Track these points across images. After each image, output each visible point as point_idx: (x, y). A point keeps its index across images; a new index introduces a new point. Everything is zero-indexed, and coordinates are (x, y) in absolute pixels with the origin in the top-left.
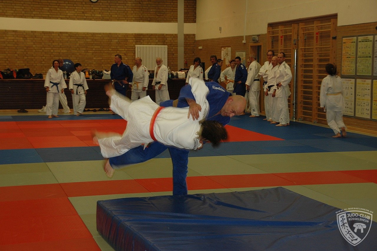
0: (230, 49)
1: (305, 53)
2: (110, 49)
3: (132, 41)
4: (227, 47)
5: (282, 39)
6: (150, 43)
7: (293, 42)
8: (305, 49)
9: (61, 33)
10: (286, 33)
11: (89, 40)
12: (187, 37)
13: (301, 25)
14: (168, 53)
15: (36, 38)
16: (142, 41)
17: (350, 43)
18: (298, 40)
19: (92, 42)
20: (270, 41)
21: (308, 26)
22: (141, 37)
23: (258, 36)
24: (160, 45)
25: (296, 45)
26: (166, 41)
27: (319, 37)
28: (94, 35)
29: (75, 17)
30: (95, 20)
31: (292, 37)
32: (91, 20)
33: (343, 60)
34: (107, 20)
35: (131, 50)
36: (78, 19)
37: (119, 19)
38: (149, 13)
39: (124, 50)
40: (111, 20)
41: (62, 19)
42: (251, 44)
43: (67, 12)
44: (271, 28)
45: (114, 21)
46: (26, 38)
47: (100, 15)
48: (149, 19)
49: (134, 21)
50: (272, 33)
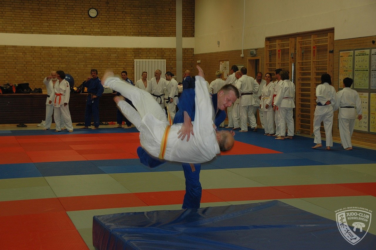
0: (228, 62)
1: (302, 66)
2: (110, 64)
3: (131, 55)
4: (225, 61)
5: (279, 53)
6: (149, 57)
7: (290, 56)
8: (302, 62)
9: (60, 47)
10: (284, 47)
11: (88, 55)
12: (186, 51)
13: (299, 39)
14: (166, 67)
15: (35, 52)
16: (141, 56)
17: (347, 57)
18: (296, 54)
19: (91, 57)
20: (268, 55)
21: (305, 40)
22: (140, 51)
23: (256, 50)
24: (159, 59)
25: (294, 58)
26: (165, 55)
27: (316, 51)
28: (93, 49)
29: (74, 32)
30: (94, 35)
31: (290, 51)
32: (90, 34)
33: (340, 73)
34: (106, 35)
35: (130, 64)
36: (77, 33)
37: (118, 34)
38: (148, 28)
39: (122, 64)
40: (110, 35)
41: (62, 34)
42: (249, 58)
43: (66, 27)
44: (268, 42)
45: (113, 36)
46: (26, 53)
47: (99, 30)
48: (147, 34)
49: (133, 35)
50: (270, 47)
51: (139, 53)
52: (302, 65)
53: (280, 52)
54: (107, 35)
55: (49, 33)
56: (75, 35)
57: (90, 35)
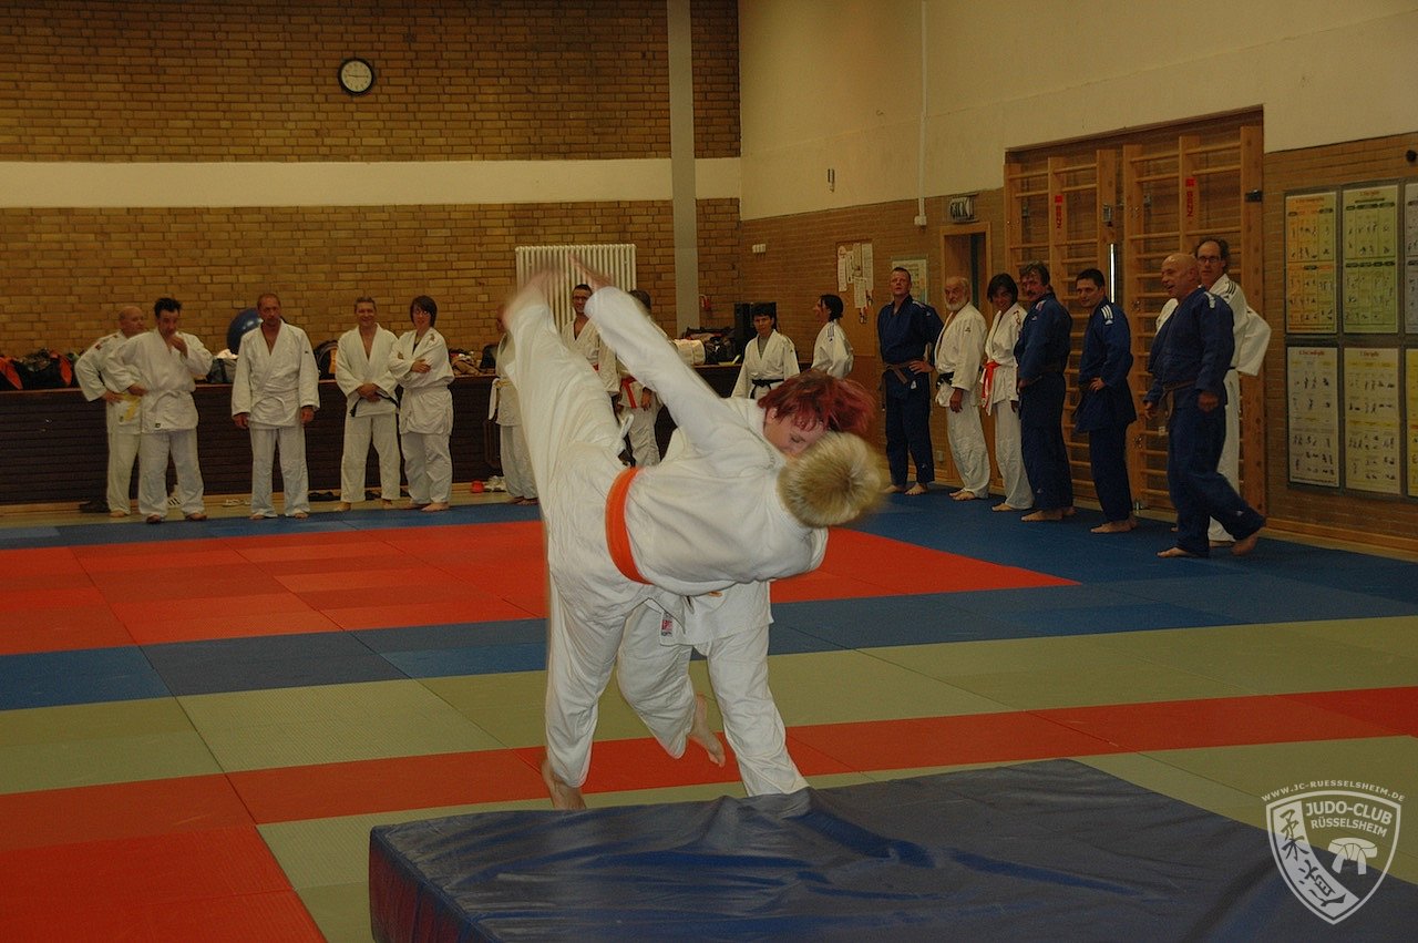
0: (868, 248)
1: (1145, 256)
2: (424, 266)
4: (857, 241)
5: (1058, 208)
6: (570, 238)
7: (1101, 218)
8: (1147, 240)
9: (236, 210)
10: (1077, 184)
11: (343, 234)
12: (710, 210)
13: (1130, 153)
14: (637, 273)
15: (143, 231)
16: (541, 232)
17: (1316, 216)
18: (1122, 208)
19: (355, 242)
20: (1018, 215)
21: (1156, 156)
22: (536, 214)
23: (972, 197)
24: (608, 242)
25: (1114, 227)
26: (631, 228)
27: (1196, 197)
28: (359, 212)
29: (287, 150)
30: (362, 160)
31: (1098, 200)
32: (347, 158)
33: (1289, 277)
34: (409, 157)
35: (501, 264)
36: (299, 155)
37: (450, 153)
38: (565, 126)
39: (472, 264)
40: (422, 157)
41: (241, 160)
42: (948, 228)
43: (259, 132)
44: (1017, 167)
45: (435, 160)
46: (108, 234)
47: (381, 141)
48: (562, 148)
49: (509, 156)
50: (1023, 185)
51: (531, 220)
52: (1146, 252)
53: (1064, 205)
54: (411, 159)
55: (196, 158)
56: (292, 161)
57: (349, 161)
